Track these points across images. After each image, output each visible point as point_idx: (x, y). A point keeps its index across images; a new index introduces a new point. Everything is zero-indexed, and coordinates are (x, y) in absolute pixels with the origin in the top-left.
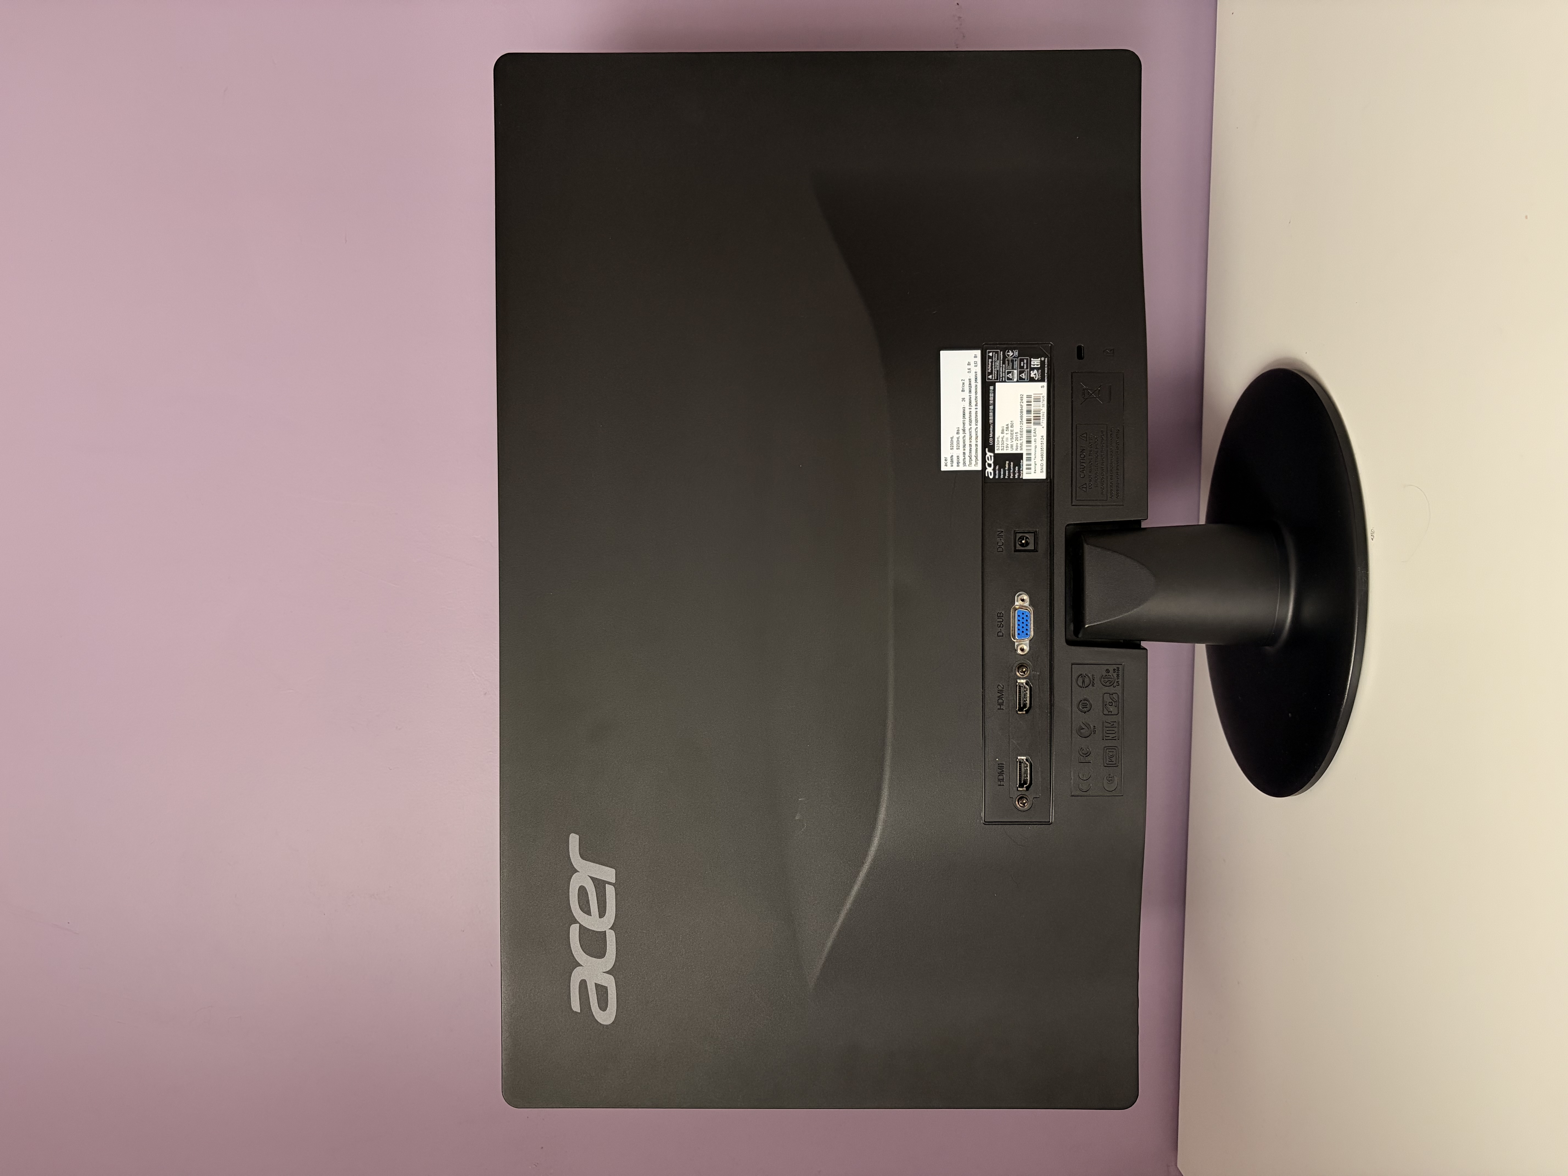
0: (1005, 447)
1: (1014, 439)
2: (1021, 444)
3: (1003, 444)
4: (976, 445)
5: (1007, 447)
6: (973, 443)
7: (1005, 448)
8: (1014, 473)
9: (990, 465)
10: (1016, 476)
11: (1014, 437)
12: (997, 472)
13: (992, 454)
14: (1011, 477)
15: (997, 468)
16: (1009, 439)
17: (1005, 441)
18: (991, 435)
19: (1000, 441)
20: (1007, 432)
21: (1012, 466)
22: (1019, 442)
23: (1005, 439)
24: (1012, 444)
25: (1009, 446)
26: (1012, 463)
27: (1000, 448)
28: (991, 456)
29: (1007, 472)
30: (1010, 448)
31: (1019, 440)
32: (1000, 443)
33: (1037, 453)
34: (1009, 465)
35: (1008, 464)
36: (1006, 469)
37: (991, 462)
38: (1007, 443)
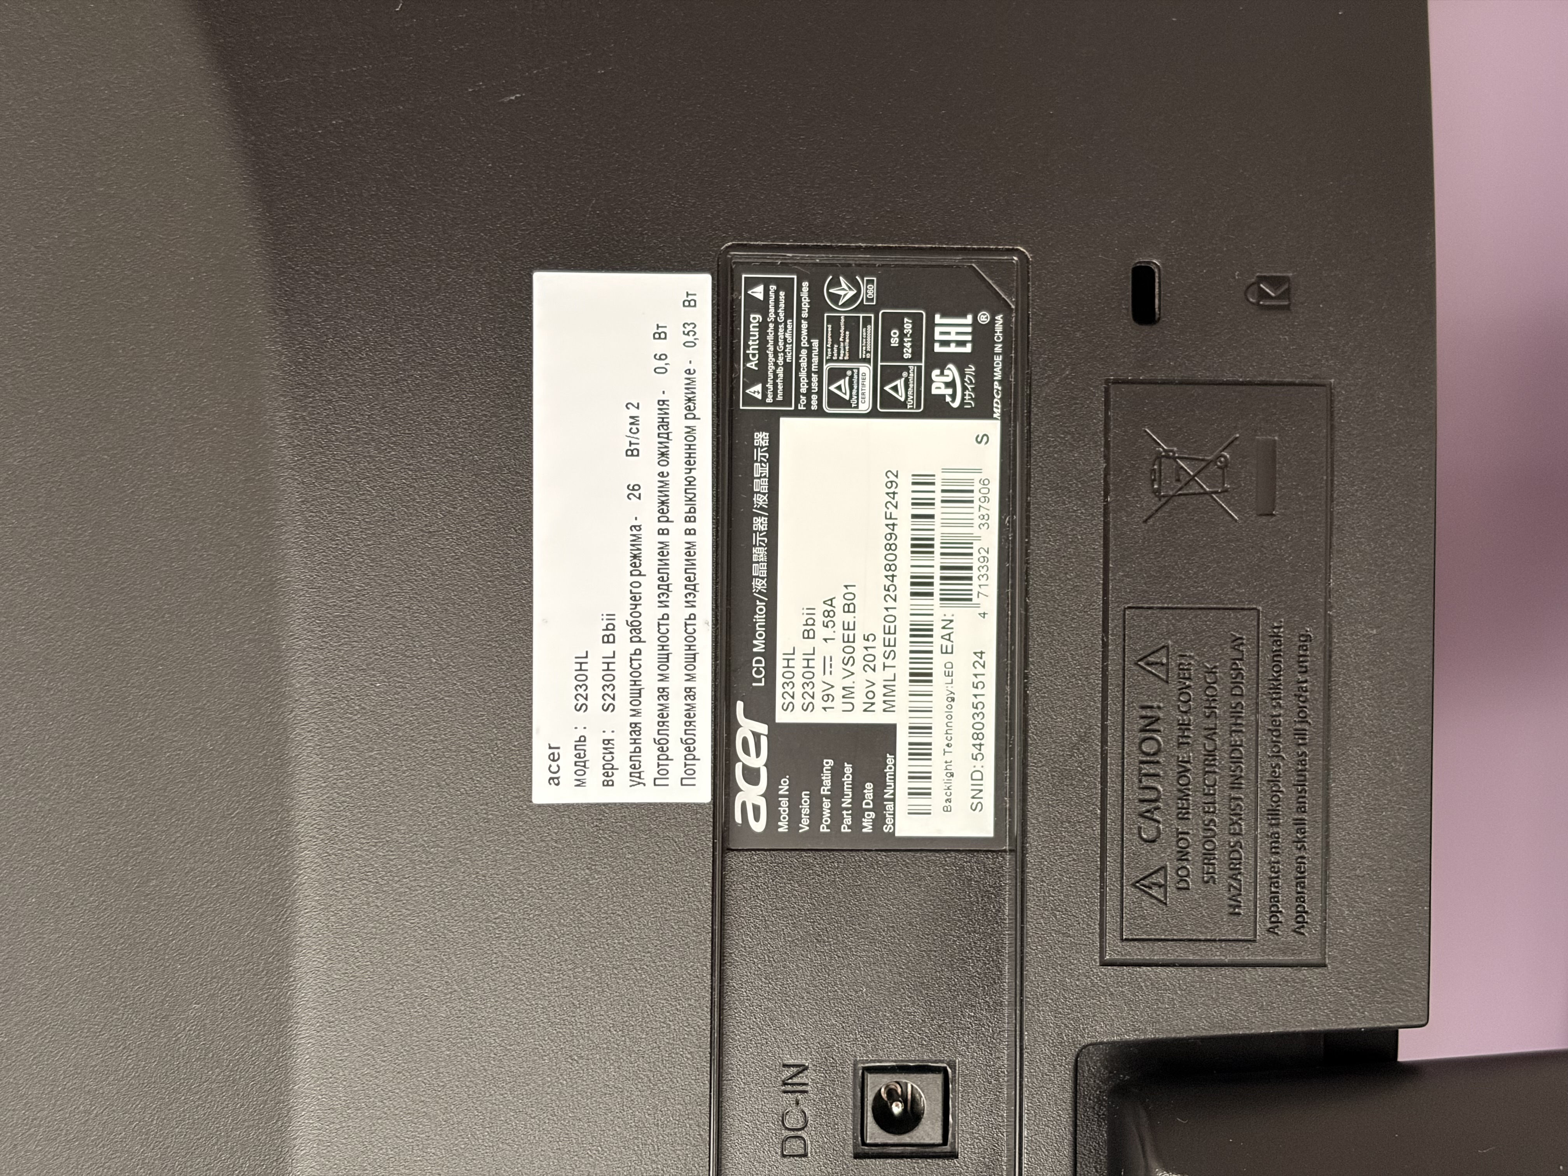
0: (818, 695)
1: (860, 663)
2: (889, 687)
3: (809, 682)
4: (690, 693)
5: (828, 697)
6: (676, 683)
7: (818, 703)
8: (858, 814)
9: (752, 776)
10: (868, 828)
11: (859, 654)
12: (784, 803)
13: (763, 728)
14: (845, 829)
15: (784, 787)
16: (838, 664)
17: (818, 670)
18: (759, 645)
19: (799, 670)
20: (828, 633)
21: (847, 780)
22: (879, 677)
23: (817, 664)
24: (848, 682)
25: (838, 692)
26: (848, 769)
27: (798, 701)
28: (757, 736)
29: (826, 804)
30: (839, 700)
31: (879, 667)
32: (798, 680)
33: (955, 723)
34: (837, 774)
35: (832, 769)
36: (825, 790)
37: (758, 762)
38: (828, 678)
